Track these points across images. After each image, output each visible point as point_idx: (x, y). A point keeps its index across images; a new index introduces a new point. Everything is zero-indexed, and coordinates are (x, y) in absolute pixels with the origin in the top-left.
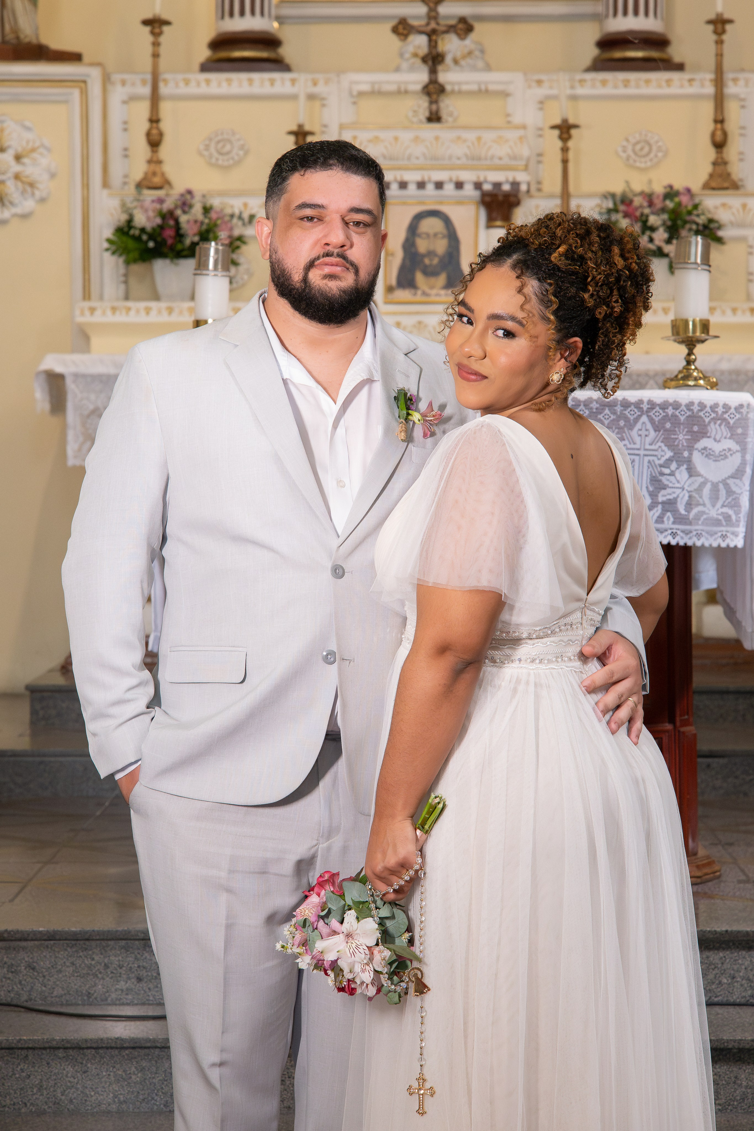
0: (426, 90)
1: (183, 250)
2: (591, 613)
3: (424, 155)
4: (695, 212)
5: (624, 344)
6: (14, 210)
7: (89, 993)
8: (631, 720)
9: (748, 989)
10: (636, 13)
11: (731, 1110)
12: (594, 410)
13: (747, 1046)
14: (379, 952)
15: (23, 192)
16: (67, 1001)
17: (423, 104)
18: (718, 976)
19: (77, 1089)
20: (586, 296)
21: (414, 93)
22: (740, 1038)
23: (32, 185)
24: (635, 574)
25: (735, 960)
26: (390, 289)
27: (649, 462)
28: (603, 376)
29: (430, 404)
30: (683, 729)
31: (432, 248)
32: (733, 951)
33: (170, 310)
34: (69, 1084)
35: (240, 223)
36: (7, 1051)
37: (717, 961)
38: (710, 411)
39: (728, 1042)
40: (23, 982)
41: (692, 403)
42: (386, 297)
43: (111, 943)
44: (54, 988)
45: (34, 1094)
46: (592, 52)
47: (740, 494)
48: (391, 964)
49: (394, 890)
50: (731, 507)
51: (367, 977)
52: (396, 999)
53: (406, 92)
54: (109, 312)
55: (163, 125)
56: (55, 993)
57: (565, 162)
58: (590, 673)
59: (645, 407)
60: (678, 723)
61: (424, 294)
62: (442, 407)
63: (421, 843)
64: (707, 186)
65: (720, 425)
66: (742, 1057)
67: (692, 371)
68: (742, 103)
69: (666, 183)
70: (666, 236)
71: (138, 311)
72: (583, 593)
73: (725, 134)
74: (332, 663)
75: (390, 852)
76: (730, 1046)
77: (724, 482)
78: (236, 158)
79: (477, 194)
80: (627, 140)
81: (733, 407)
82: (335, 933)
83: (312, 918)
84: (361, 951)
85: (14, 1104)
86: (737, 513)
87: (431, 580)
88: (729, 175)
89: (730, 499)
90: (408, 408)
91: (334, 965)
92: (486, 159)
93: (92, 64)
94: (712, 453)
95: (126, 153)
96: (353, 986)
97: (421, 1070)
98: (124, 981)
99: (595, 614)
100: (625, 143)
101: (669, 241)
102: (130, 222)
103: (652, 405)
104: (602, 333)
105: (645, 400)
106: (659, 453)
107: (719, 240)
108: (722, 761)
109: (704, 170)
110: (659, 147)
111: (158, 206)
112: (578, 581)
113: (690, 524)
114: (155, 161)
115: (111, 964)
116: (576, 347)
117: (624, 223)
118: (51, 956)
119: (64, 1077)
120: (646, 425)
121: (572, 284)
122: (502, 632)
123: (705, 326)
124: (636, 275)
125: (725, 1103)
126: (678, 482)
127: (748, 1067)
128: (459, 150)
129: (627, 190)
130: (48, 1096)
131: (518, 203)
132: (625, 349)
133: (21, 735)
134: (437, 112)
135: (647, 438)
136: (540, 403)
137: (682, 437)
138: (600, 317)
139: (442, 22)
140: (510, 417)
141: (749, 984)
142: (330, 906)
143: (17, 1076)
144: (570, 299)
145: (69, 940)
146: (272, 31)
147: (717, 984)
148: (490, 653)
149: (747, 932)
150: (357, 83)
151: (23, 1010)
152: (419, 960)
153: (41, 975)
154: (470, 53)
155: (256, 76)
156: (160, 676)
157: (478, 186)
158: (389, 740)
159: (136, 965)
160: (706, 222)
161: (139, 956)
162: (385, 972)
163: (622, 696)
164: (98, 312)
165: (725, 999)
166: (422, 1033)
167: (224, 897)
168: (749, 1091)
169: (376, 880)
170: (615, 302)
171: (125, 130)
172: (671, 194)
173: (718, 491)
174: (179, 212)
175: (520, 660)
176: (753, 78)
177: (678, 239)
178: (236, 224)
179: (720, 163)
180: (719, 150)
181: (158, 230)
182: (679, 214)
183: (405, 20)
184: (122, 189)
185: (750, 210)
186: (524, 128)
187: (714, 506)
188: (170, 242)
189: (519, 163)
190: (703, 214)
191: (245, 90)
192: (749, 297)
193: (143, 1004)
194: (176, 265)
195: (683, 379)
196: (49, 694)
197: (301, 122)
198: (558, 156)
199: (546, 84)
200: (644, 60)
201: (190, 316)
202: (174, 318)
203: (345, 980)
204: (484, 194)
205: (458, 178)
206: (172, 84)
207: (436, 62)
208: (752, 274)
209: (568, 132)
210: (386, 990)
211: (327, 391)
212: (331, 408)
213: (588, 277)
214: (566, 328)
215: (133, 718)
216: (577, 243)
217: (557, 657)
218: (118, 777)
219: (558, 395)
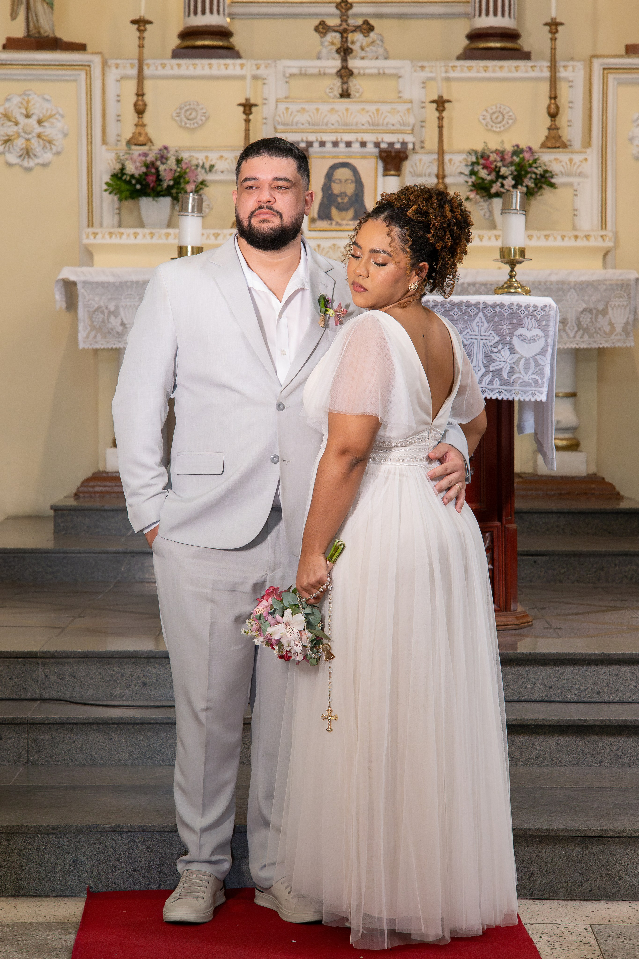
0: (339, 74)
1: (161, 191)
2: (435, 433)
3: (337, 122)
4: (535, 165)
5: (456, 265)
6: (37, 161)
7: (111, 693)
8: (457, 498)
9: (543, 691)
10: (495, 14)
11: (530, 765)
12: (447, 309)
13: (540, 723)
14: (305, 634)
15: (44, 147)
17: (336, 84)
19: (105, 750)
20: (429, 236)
21: (331, 75)
23: (50, 142)
24: (464, 409)
25: (536, 673)
26: (313, 221)
27: (484, 344)
28: (443, 284)
29: (340, 304)
30: (507, 526)
31: (343, 191)
33: (152, 235)
34: (100, 747)
35: (203, 171)
36: (59, 725)
38: (523, 309)
40: (68, 685)
41: (512, 304)
42: (310, 227)
43: (126, 660)
44: (88, 689)
45: (77, 753)
46: (463, 43)
47: (543, 366)
48: (312, 641)
49: (314, 598)
50: (538, 374)
51: (298, 649)
52: (315, 662)
53: (325, 74)
54: (107, 236)
55: (147, 98)
56: (89, 693)
57: (441, 127)
58: (432, 469)
59: (481, 307)
60: (504, 522)
61: (337, 223)
62: (348, 306)
63: (330, 568)
64: (544, 145)
65: (531, 319)
67: (512, 283)
68: (571, 84)
69: (514, 143)
70: (513, 182)
71: (128, 236)
72: (429, 420)
73: (557, 107)
74: (278, 462)
75: (311, 575)
77: (533, 358)
78: (200, 122)
79: (377, 150)
80: (487, 111)
81: (540, 307)
82: (278, 623)
84: (295, 633)
85: (64, 760)
86: (542, 378)
87: (336, 410)
88: (560, 137)
89: (537, 369)
91: (278, 642)
92: (383, 125)
93: (94, 53)
94: (525, 338)
95: (119, 118)
96: (289, 655)
97: (329, 705)
98: (134, 685)
99: (437, 434)
100: (485, 113)
102: (122, 169)
103: (486, 305)
104: (442, 258)
105: (482, 302)
106: (490, 338)
107: (552, 185)
108: (544, 558)
109: (542, 134)
110: (510, 116)
111: (144, 158)
112: (426, 412)
113: (511, 385)
114: (140, 125)
115: (126, 673)
116: (425, 268)
117: (483, 173)
118: (86, 669)
119: (97, 743)
120: (481, 319)
121: (420, 229)
122: (380, 442)
123: (522, 252)
124: (460, 222)
126: (503, 357)
127: (540, 737)
128: (364, 119)
129: (486, 148)
130: (86, 755)
131: (406, 158)
132: (457, 268)
133: (47, 540)
134: (347, 90)
135: (482, 327)
136: (404, 303)
137: (506, 327)
138: (439, 248)
139: (351, 23)
141: (544, 689)
142: (274, 607)
143: (66, 741)
144: (419, 238)
146: (225, 25)
149: (543, 654)
150: (289, 67)
151: (67, 703)
152: (329, 639)
153: (79, 681)
154: (373, 42)
155: (214, 62)
156: (171, 471)
157: (377, 145)
159: (142, 675)
160: (542, 172)
162: (308, 646)
163: (451, 482)
164: (99, 236)
166: (330, 683)
167: (209, 606)
168: (541, 752)
169: (302, 591)
170: (447, 239)
171: (118, 101)
172: (517, 151)
173: (529, 363)
174: (158, 163)
175: (390, 460)
176: (579, 65)
177: (522, 185)
178: (200, 172)
179: (553, 129)
180: (553, 119)
181: (143, 177)
182: (523, 166)
183: (324, 22)
184: (116, 145)
185: (575, 163)
186: (411, 102)
187: (526, 374)
188: (152, 185)
189: (407, 128)
190: (540, 167)
191: (207, 72)
192: (574, 228)
193: (147, 700)
194: (157, 201)
195: (507, 288)
196: (68, 512)
197: (248, 97)
198: (436, 123)
199: (427, 69)
200: (502, 49)
201: (167, 239)
202: (155, 241)
203: (284, 651)
204: (381, 151)
205: (362, 138)
206: (152, 68)
207: (347, 53)
208: (576, 210)
209: (443, 106)
210: (308, 657)
211: (275, 295)
212: (278, 305)
213: (431, 224)
214: (417, 256)
215: (154, 496)
216: (423, 203)
217: (413, 459)
218: (145, 532)
219: (414, 297)
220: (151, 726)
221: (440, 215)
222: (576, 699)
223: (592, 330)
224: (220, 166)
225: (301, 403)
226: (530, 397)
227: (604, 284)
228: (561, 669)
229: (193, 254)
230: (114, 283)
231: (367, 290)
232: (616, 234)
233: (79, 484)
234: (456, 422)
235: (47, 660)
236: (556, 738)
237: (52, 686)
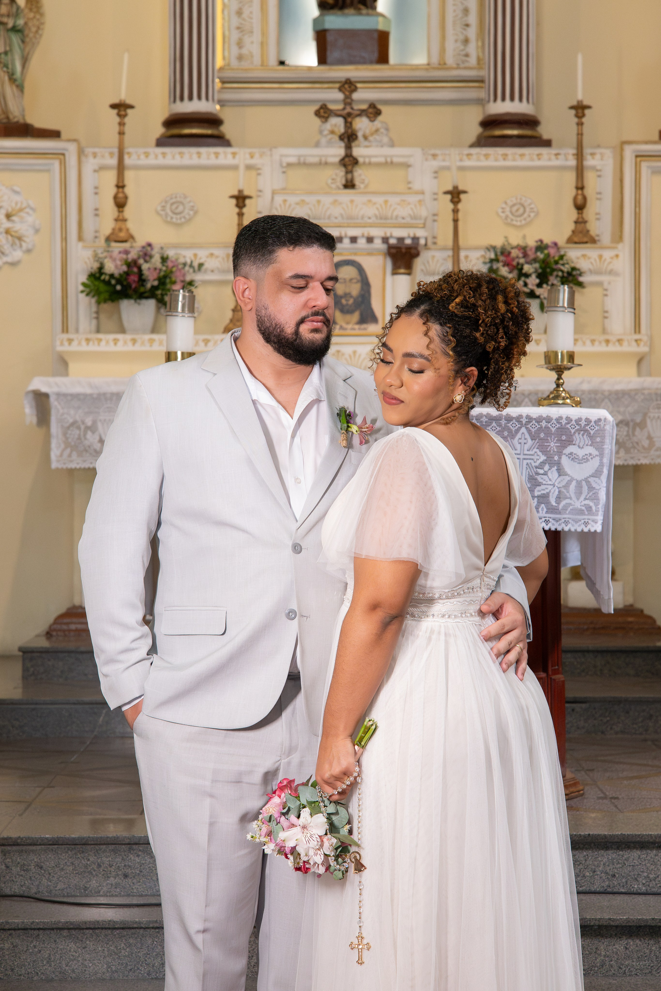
0: (342, 162)
1: (145, 293)
2: (488, 580)
3: (342, 215)
4: (561, 262)
6: (5, 259)
7: (86, 887)
8: (518, 662)
9: (605, 880)
10: (512, 99)
11: (594, 974)
12: (484, 423)
13: (605, 924)
14: (328, 839)
15: (13, 244)
16: (68, 893)
17: (340, 174)
18: (582, 870)
19: (78, 961)
20: (478, 335)
21: (332, 164)
22: (599, 917)
23: (20, 238)
24: (522, 549)
25: (596, 858)
27: (527, 464)
28: (496, 394)
29: (365, 419)
30: (553, 677)
31: (347, 291)
32: (594, 851)
33: (134, 341)
34: (72, 957)
35: (191, 270)
36: (22, 931)
37: (582, 859)
38: (575, 424)
39: (590, 921)
40: (33, 878)
41: (561, 418)
43: (104, 847)
44: (57, 883)
45: (45, 965)
46: (476, 130)
47: (598, 490)
48: (336, 849)
49: (338, 792)
50: (590, 499)
51: (319, 859)
52: (340, 875)
53: (326, 163)
54: (84, 343)
55: (127, 190)
56: (59, 887)
57: (456, 221)
58: (487, 626)
59: (524, 421)
60: (550, 673)
61: (341, 328)
62: (374, 421)
63: (358, 756)
64: (570, 241)
65: (583, 435)
66: (602, 932)
67: (560, 392)
68: (599, 173)
69: (537, 238)
70: (537, 281)
71: (107, 342)
72: (481, 564)
73: (585, 198)
74: (293, 619)
75: (335, 763)
76: (592, 924)
77: (586, 480)
78: (187, 217)
79: (384, 247)
80: (506, 203)
81: (593, 421)
82: (293, 825)
83: (276, 815)
84: (315, 839)
85: (28, 974)
86: (597, 505)
87: (364, 554)
88: (588, 231)
89: (591, 494)
90: (348, 422)
91: (293, 850)
92: (392, 218)
93: (69, 140)
94: (576, 457)
95: (97, 213)
96: (307, 866)
97: (360, 930)
98: (113, 877)
99: (491, 581)
100: (504, 206)
101: (539, 285)
102: (101, 268)
103: (530, 419)
104: (494, 362)
105: (524, 415)
106: (535, 457)
107: (580, 285)
108: (584, 706)
109: (568, 228)
110: (532, 208)
111: (124, 256)
112: (476, 553)
113: (560, 513)
114: (120, 220)
115: (103, 863)
116: (473, 375)
117: (504, 271)
118: (55, 858)
119: (68, 952)
120: (525, 435)
121: (467, 326)
122: (419, 593)
123: (571, 356)
124: (517, 316)
125: (588, 968)
126: (550, 480)
127: (606, 940)
128: (370, 211)
129: (506, 243)
130: (55, 967)
131: (417, 255)
133: (15, 688)
134: (352, 180)
135: (525, 445)
136: (447, 418)
137: (553, 444)
138: (490, 350)
139: (356, 107)
140: (424, 429)
141: (607, 877)
142: (289, 805)
143: (31, 951)
144: (465, 337)
145: (69, 845)
146: (214, 111)
147: (582, 877)
148: (411, 610)
149: (605, 835)
150: (286, 156)
151: (32, 900)
152: (358, 846)
153: (47, 872)
154: (377, 131)
155: (204, 150)
156: (156, 630)
157: (385, 240)
158: (333, 677)
159: (123, 865)
160: (570, 270)
161: (125, 857)
162: (332, 855)
163: (511, 643)
164: (75, 343)
165: (588, 889)
166: (360, 902)
167: (208, 801)
168: (607, 959)
169: (324, 785)
170: (500, 338)
171: (96, 193)
172: (541, 247)
173: (582, 487)
174: (141, 261)
175: (433, 615)
176: (608, 153)
177: (547, 284)
178: (188, 271)
179: (580, 222)
180: (580, 211)
181: (125, 276)
182: (548, 263)
183: (325, 105)
184: (94, 242)
185: (605, 260)
186: (423, 193)
187: (578, 499)
188: (134, 286)
189: (418, 222)
190: (568, 264)
191: (195, 161)
192: (604, 331)
193: (128, 895)
194: (139, 304)
195: (554, 398)
196: (38, 654)
197: (241, 188)
198: (450, 216)
199: (440, 157)
200: (518, 137)
201: (151, 346)
202: (138, 348)
203: (302, 861)
204: (390, 247)
205: (369, 234)
206: (134, 157)
207: (351, 139)
208: (606, 312)
209: (458, 197)
210: (332, 869)
211: (285, 409)
212: (290, 422)
213: (479, 320)
214: (463, 360)
215: (136, 663)
216: (470, 294)
217: (462, 613)
218: (124, 709)
219: (461, 411)
220: (133, 931)
221: (491, 308)
222: (644, 889)
223: (629, 445)
224: (210, 264)
225: (320, 545)
226: (583, 527)
227: (643, 394)
228: (626, 854)
229: (183, 358)
230: (91, 395)
231: (402, 402)
232: (651, 338)
233: (51, 620)
234: (512, 564)
235: (9, 848)
236: (624, 942)
237: (14, 879)
